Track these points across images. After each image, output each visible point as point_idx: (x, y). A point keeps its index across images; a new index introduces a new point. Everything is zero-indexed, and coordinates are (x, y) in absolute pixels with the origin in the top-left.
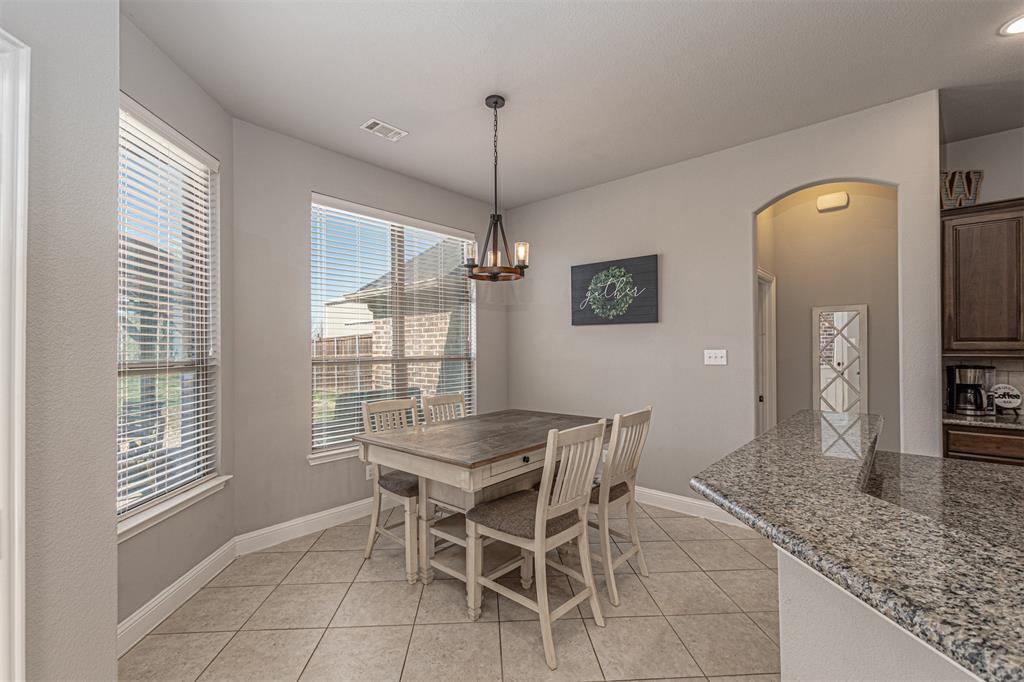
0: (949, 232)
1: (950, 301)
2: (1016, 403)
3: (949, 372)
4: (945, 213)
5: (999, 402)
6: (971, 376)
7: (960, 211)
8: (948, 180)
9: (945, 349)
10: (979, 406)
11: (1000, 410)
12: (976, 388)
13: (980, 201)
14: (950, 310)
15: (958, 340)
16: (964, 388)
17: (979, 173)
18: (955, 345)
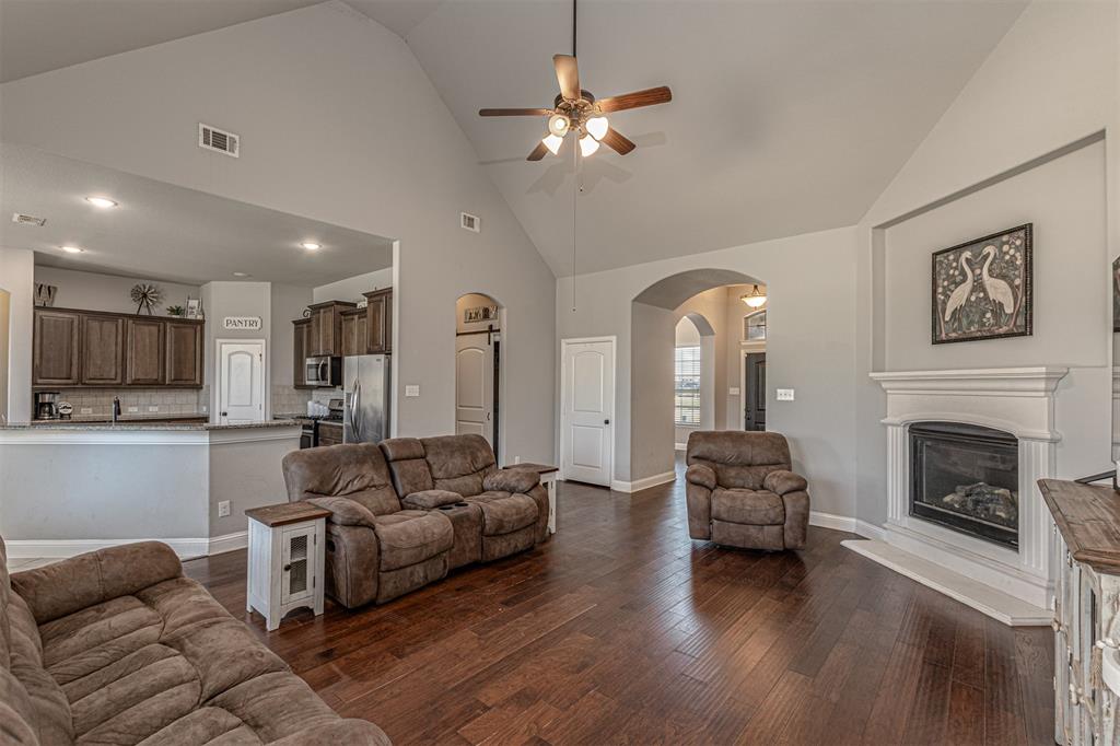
0: (37, 318)
1: (37, 356)
2: (70, 411)
3: (36, 397)
4: (36, 308)
5: (61, 411)
6: (47, 398)
7: (44, 308)
8: (39, 289)
9: (33, 384)
10: (50, 413)
11: (62, 415)
12: (50, 404)
13: (55, 306)
14: (37, 361)
15: (41, 378)
16: (43, 404)
17: (55, 288)
18: (39, 381)
